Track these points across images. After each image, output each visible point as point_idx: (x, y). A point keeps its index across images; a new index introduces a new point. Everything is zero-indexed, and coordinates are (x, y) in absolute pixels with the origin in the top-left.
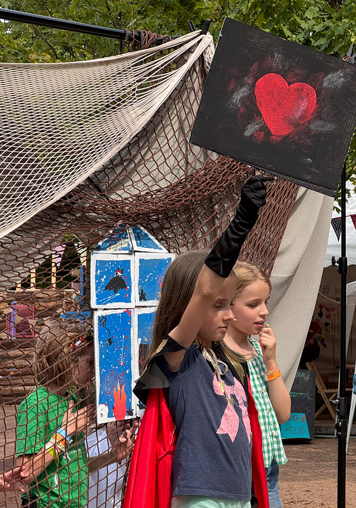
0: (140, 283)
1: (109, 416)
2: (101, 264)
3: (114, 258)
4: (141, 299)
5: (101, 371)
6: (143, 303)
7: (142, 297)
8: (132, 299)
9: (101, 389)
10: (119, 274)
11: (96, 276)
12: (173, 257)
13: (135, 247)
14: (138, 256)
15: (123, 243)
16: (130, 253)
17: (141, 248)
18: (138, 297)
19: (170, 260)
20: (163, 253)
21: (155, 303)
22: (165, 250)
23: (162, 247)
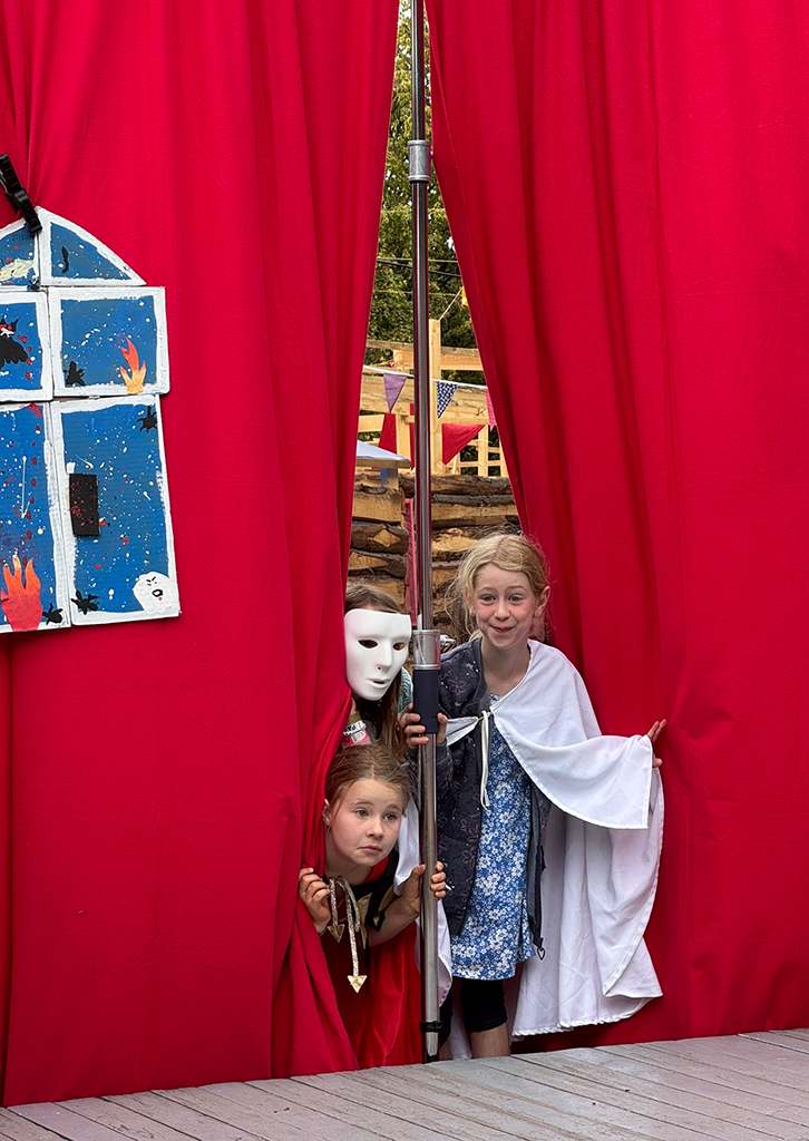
0: (65, 350)
6: (75, 390)
7: (73, 377)
8: (45, 380)
10: (8, 333)
12: (159, 295)
13: (46, 277)
14: (57, 296)
15: (19, 268)
16: (34, 288)
17: (64, 280)
18: (60, 378)
19: (149, 300)
20: (130, 287)
21: (110, 388)
22: (137, 280)
23: (131, 273)
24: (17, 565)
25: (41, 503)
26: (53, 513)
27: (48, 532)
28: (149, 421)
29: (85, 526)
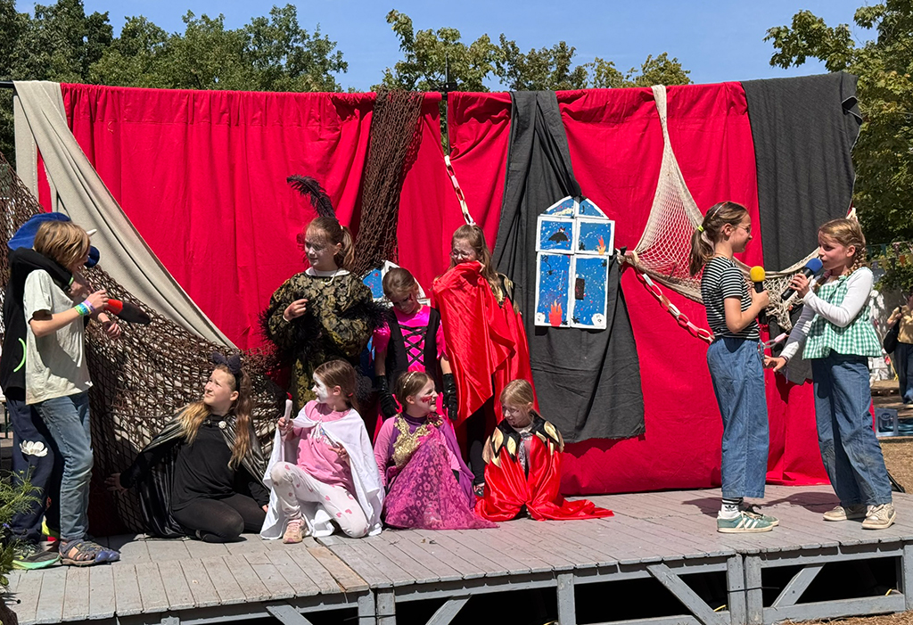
0: (580, 238)
1: (546, 321)
2: (546, 224)
3: (558, 220)
4: (580, 249)
5: (540, 290)
6: (582, 251)
7: (582, 247)
8: (572, 247)
9: (540, 302)
10: (562, 231)
11: (542, 231)
12: (613, 223)
13: (577, 214)
14: (580, 221)
15: (568, 211)
16: (573, 218)
17: (583, 216)
18: (578, 247)
19: (609, 225)
20: (604, 219)
21: (594, 252)
22: (606, 217)
23: (604, 215)
24: (556, 304)
25: (566, 285)
26: (569, 290)
27: (567, 295)
28: (605, 264)
29: (579, 296)
